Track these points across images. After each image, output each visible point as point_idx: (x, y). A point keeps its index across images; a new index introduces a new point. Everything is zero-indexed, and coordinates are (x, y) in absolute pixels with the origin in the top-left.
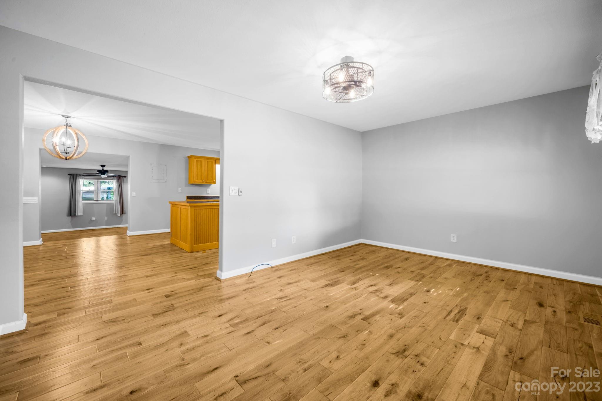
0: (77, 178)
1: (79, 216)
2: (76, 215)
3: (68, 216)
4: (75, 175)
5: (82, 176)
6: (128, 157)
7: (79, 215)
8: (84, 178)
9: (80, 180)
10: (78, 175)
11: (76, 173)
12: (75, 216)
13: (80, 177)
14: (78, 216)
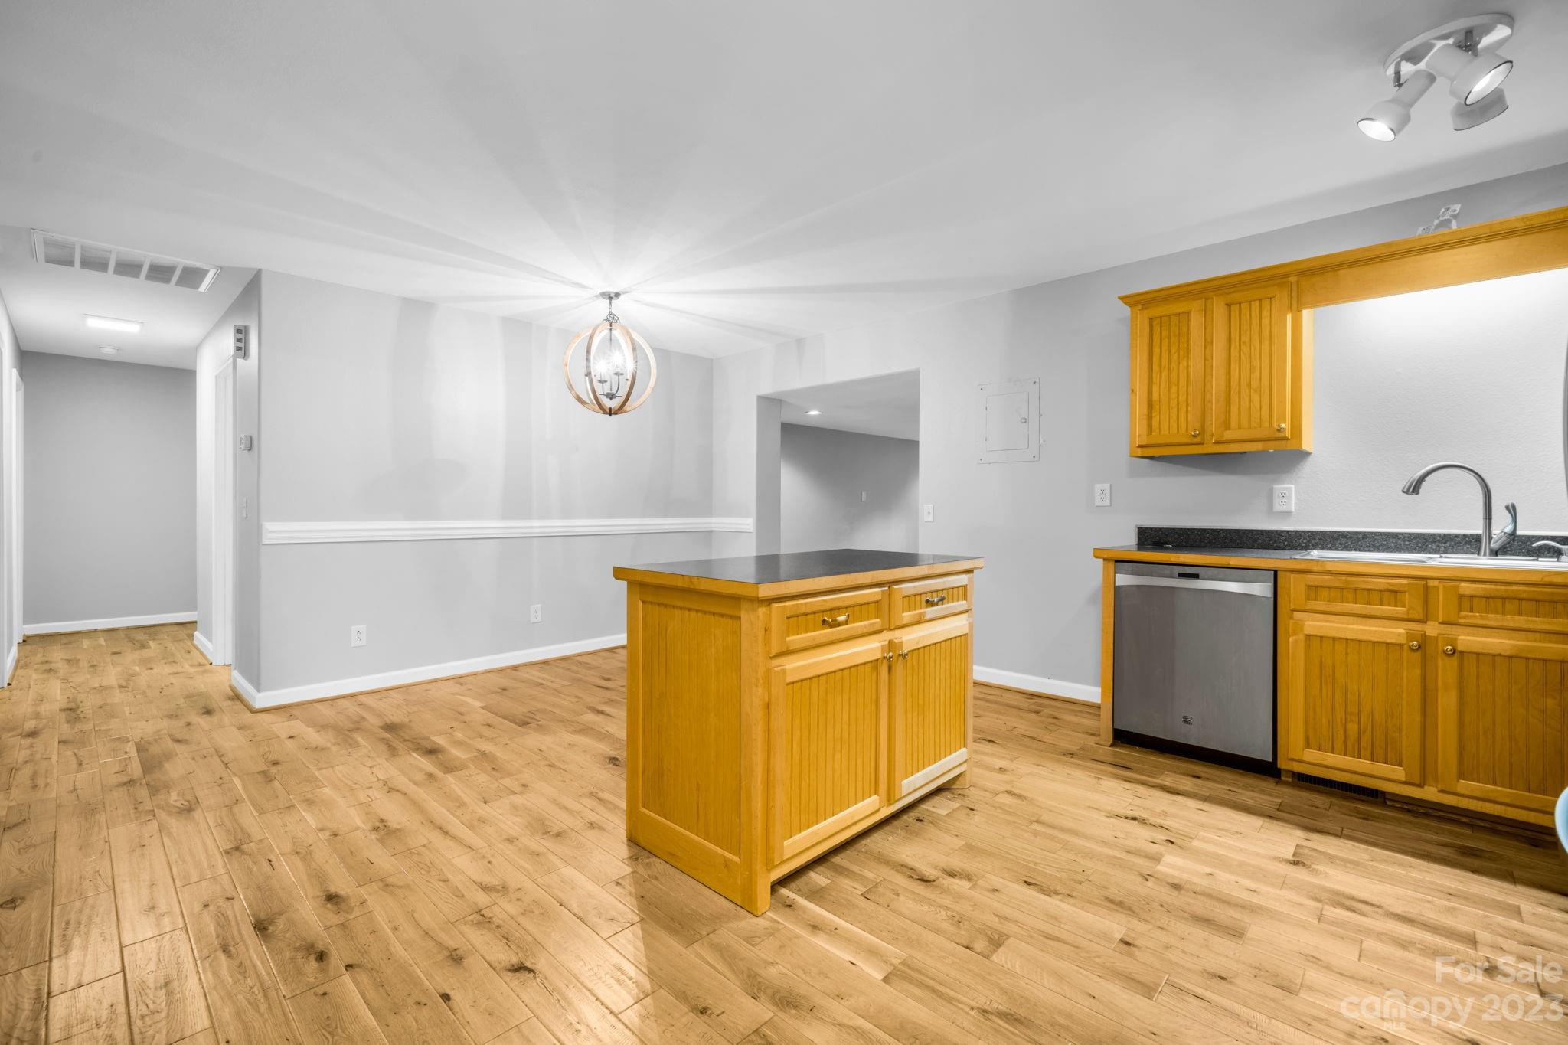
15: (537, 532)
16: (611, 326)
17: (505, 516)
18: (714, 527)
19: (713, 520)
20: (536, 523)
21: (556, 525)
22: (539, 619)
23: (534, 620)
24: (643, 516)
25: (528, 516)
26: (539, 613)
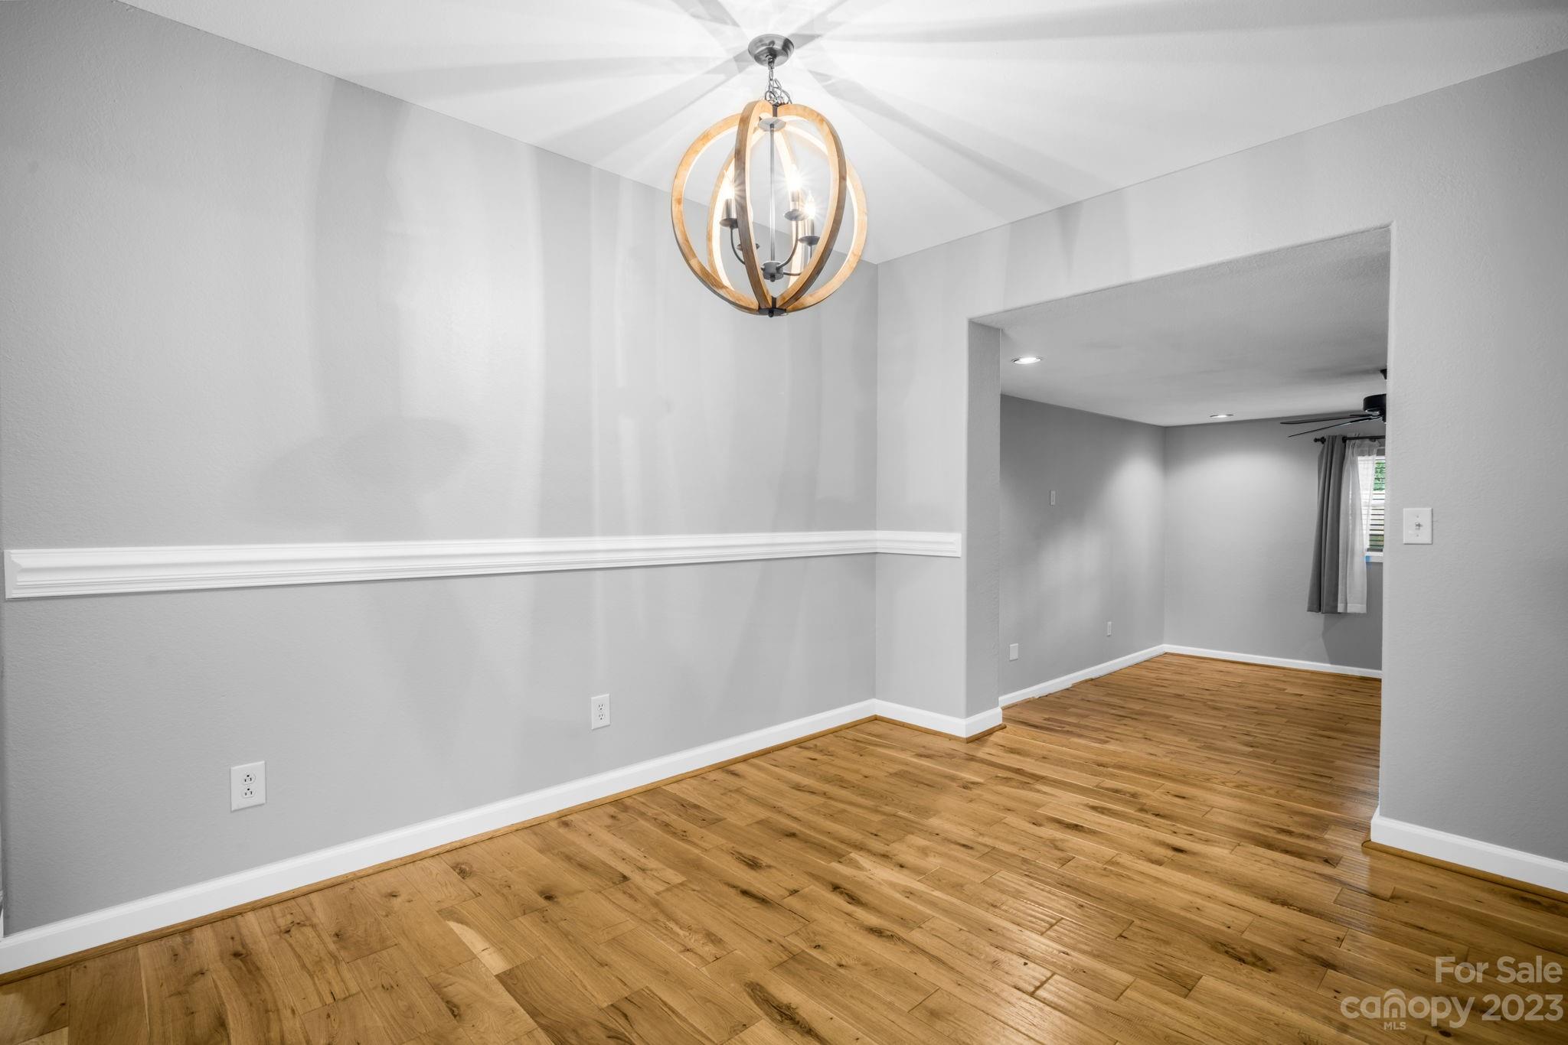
0: (1349, 452)
1: (1350, 614)
2: (1340, 609)
3: (1310, 610)
4: (1339, 441)
5: (1367, 441)
6: (1385, 230)
7: (1348, 611)
8: (1375, 451)
9: (1359, 458)
10: (1351, 439)
11: (1344, 434)
12: (1333, 610)
13: (1359, 447)
14: (1345, 614)
15: (601, 560)
16: (775, 114)
17: (546, 529)
18: (880, 548)
19: (879, 534)
20: (599, 543)
21: (636, 547)
22: (606, 721)
23: (596, 723)
24: (775, 528)
25: (585, 529)
26: (606, 711)
